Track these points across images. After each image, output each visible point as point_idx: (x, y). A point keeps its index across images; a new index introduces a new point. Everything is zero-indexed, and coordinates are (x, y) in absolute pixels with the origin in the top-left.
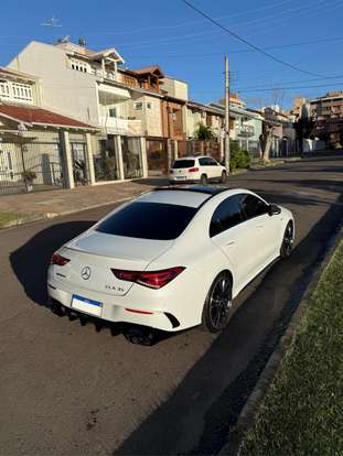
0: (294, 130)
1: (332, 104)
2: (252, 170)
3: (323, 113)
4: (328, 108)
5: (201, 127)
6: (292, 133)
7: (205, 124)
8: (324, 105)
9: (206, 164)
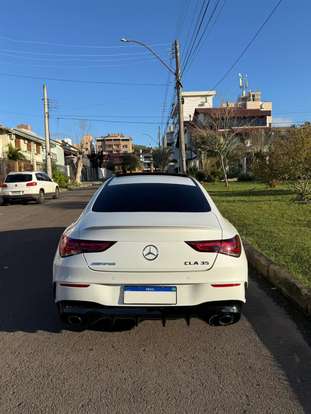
0: (88, 161)
1: (113, 143)
2: (70, 189)
3: (108, 149)
4: (110, 146)
5: (10, 148)
6: (88, 162)
7: (14, 145)
8: (107, 143)
9: (42, 180)
